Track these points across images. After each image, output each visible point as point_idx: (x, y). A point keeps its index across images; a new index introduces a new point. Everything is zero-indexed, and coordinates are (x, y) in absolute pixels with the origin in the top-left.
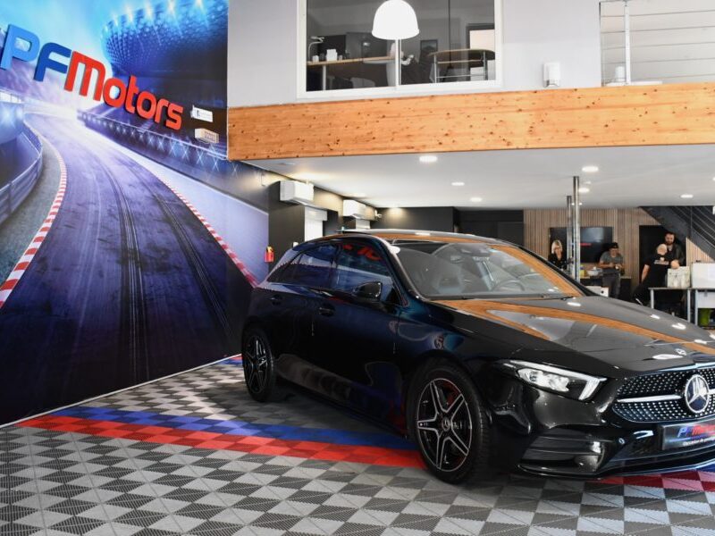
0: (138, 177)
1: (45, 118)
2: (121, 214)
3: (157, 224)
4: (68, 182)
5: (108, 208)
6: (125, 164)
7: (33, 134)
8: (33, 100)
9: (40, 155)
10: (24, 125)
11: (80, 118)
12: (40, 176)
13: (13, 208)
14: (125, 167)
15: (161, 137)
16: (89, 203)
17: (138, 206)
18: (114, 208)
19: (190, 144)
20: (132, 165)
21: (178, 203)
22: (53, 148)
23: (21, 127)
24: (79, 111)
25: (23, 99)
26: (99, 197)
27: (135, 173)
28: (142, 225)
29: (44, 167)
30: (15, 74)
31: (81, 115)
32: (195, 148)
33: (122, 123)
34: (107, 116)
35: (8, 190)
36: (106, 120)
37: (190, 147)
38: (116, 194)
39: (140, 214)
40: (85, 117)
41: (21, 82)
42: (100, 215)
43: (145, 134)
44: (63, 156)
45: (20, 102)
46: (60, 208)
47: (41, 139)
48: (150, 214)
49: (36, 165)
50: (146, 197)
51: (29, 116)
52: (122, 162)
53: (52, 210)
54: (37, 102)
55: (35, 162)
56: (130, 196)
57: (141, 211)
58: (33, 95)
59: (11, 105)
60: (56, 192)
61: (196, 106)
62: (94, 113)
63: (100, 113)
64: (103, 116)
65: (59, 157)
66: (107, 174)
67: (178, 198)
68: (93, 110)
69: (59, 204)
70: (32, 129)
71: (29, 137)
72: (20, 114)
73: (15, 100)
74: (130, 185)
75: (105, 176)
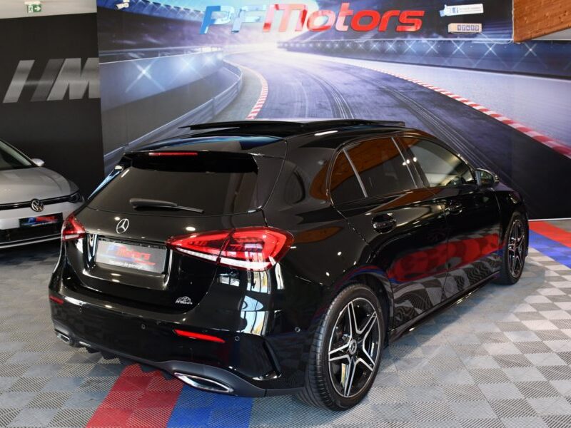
0: (357, 77)
1: (244, 55)
2: (334, 105)
3: (387, 109)
4: (269, 91)
5: (318, 103)
6: (339, 69)
7: (233, 66)
8: (232, 46)
9: (240, 78)
10: (224, 63)
11: (279, 47)
12: (240, 91)
13: (217, 113)
14: (340, 72)
15: (391, 41)
16: (295, 102)
17: (357, 98)
18: (326, 103)
19: (441, 38)
20: (348, 69)
21: (419, 90)
22: (252, 71)
23: (222, 64)
24: (279, 43)
25: (221, 47)
26: (306, 97)
27: (353, 74)
28: (364, 111)
29: (244, 85)
30: (214, 34)
31: (281, 45)
32: (450, 41)
33: (333, 41)
34: (314, 39)
35: (212, 103)
36: (311, 42)
37: (440, 41)
38: (327, 92)
39: (361, 104)
40: (286, 45)
41: (219, 37)
42: (307, 109)
43: (367, 43)
44: (263, 75)
45: (220, 49)
46: (262, 109)
47: (241, 68)
48: (376, 103)
49: (237, 84)
50: (369, 90)
51: (228, 57)
52: (333, 69)
53: (253, 110)
54: (236, 46)
55: (236, 83)
56: (346, 92)
57: (362, 101)
58: (231, 43)
59: (212, 53)
60: (257, 99)
61: (448, 5)
62: (296, 40)
63: (305, 39)
64: (309, 40)
65: (259, 76)
66: (314, 79)
67: (421, 87)
68: (295, 39)
69: (261, 106)
70: (232, 64)
71: (229, 69)
72: (220, 57)
73: (215, 49)
74: (346, 84)
75: (312, 81)
